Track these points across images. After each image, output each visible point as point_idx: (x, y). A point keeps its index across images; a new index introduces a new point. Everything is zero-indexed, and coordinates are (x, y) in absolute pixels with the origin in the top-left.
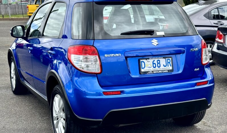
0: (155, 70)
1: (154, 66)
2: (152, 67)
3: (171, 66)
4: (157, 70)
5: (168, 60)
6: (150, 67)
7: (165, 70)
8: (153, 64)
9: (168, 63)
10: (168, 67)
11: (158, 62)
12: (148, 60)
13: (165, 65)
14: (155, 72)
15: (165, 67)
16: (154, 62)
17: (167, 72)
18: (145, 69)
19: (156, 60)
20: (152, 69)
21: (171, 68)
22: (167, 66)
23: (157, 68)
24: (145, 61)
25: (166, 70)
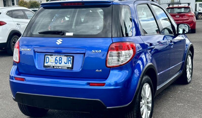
0: (56, 66)
1: (56, 62)
2: (54, 63)
3: (71, 64)
4: (58, 66)
5: (69, 58)
6: (53, 62)
7: (64, 67)
8: (56, 60)
9: (69, 61)
10: (69, 65)
11: (60, 59)
12: (52, 56)
13: (66, 62)
14: (56, 67)
15: (66, 64)
16: (57, 59)
17: (66, 68)
18: (48, 64)
19: (58, 57)
20: (54, 64)
21: (70, 66)
22: (67, 64)
23: (58, 64)
24: (49, 56)
25: (66, 67)
